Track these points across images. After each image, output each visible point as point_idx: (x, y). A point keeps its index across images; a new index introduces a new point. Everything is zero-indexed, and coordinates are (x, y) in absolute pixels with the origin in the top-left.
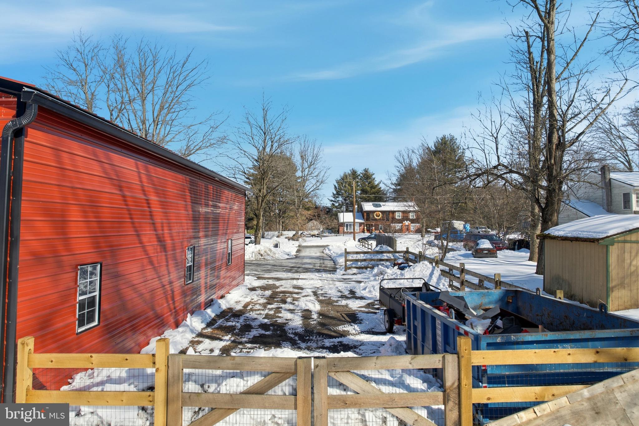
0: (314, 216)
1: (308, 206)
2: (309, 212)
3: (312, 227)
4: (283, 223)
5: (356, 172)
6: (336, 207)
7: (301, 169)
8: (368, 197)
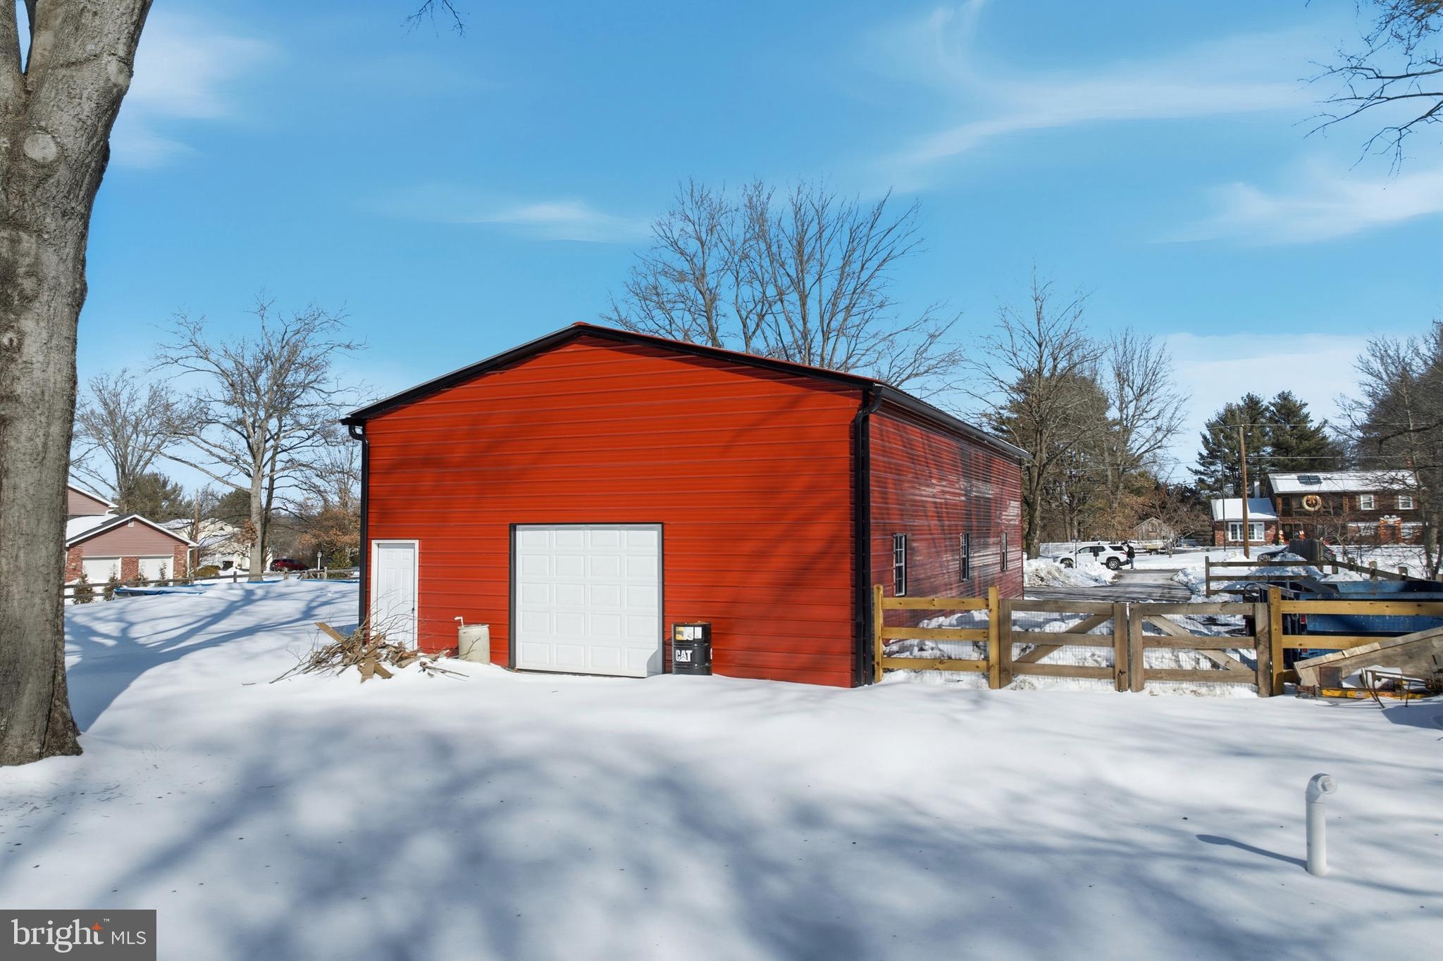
0: (1153, 506)
1: (1138, 485)
2: (1140, 500)
3: (1148, 531)
4: (1079, 524)
5: (1258, 403)
6: (1209, 487)
7: (1117, 403)
8: (1292, 461)
